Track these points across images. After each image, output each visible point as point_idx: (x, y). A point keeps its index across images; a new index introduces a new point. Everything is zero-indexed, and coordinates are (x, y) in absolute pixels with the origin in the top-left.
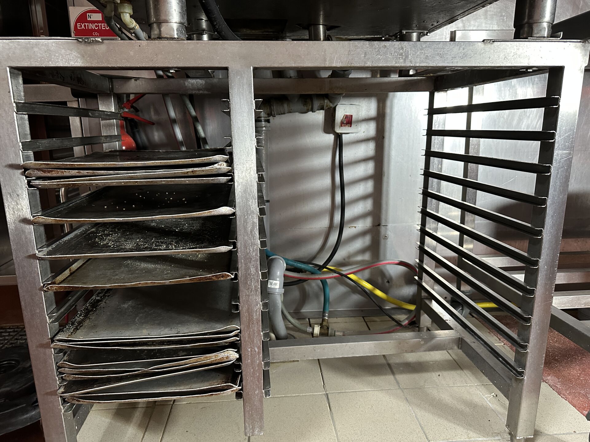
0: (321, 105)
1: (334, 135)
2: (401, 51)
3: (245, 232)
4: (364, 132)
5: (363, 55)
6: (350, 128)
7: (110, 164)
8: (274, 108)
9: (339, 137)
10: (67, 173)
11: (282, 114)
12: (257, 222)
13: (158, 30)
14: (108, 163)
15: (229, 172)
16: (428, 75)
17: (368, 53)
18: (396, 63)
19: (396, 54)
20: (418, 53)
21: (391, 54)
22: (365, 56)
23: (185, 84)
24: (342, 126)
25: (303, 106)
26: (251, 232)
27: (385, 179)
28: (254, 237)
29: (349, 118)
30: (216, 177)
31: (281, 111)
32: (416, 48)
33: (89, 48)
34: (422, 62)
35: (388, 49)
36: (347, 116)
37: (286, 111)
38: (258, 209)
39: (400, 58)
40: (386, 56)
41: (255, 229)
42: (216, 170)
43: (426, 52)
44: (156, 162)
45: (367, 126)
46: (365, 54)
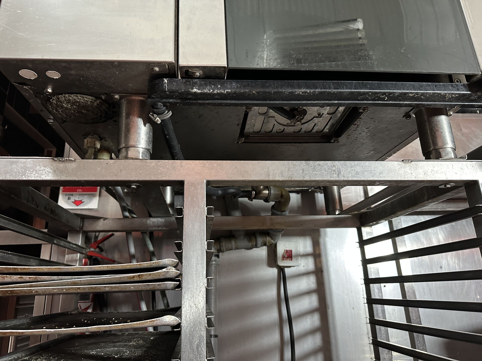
0: (263, 241)
1: (277, 268)
2: (334, 168)
3: (190, 349)
4: (304, 266)
5: (302, 171)
6: (291, 261)
7: (55, 268)
8: (223, 244)
9: (281, 270)
10: (8, 278)
11: (230, 250)
12: (205, 335)
13: (125, 153)
14: (53, 267)
15: (177, 277)
16: (353, 213)
17: (306, 169)
18: (331, 177)
19: (330, 171)
20: (349, 170)
21: (326, 170)
22: (303, 172)
23: (147, 222)
24: (283, 260)
25: (248, 242)
26: (197, 348)
27: (329, 311)
28: (200, 355)
29: (289, 253)
30: (162, 282)
31: (229, 247)
32: (346, 166)
33: (61, 165)
34: (354, 176)
35: (322, 166)
36: (287, 251)
37: (234, 247)
38: (206, 319)
39: (333, 173)
40: (321, 172)
41: (202, 343)
42: (164, 273)
43: (355, 169)
44: (103, 266)
45: (306, 261)
46: (303, 170)
